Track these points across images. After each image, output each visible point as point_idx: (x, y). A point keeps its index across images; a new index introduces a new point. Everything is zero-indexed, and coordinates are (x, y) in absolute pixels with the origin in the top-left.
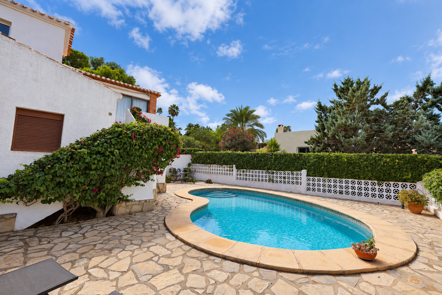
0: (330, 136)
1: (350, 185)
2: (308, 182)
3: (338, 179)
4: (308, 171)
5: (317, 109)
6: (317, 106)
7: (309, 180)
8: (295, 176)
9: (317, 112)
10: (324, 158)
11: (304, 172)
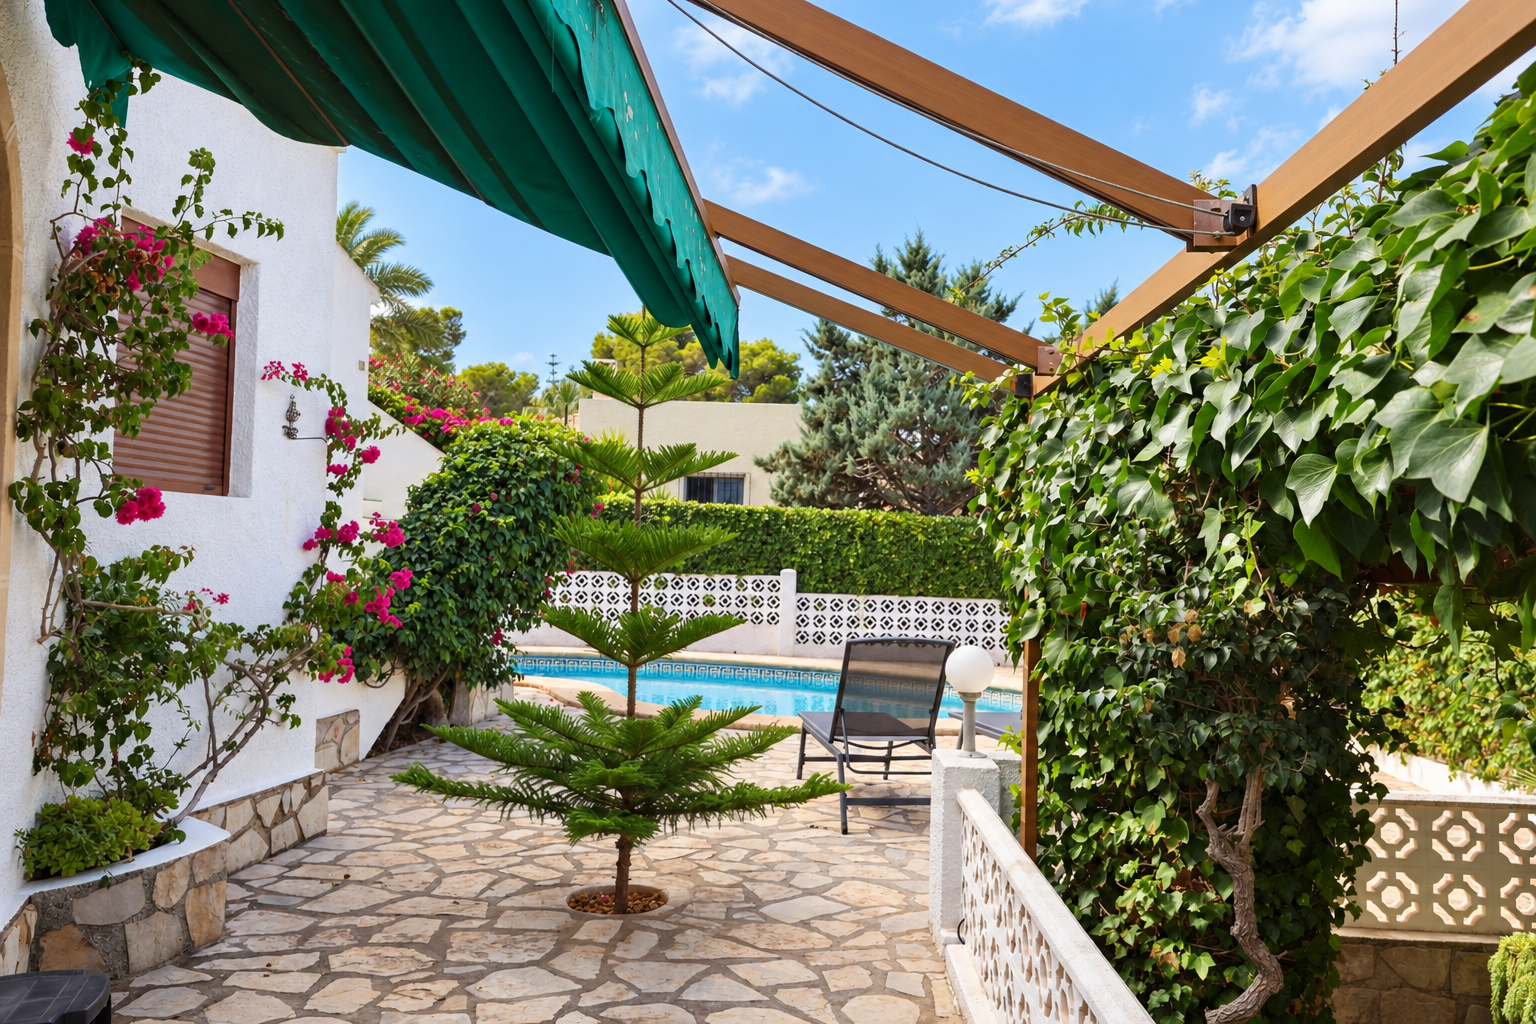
0: (864, 451)
1: (929, 616)
2: (799, 613)
3: (896, 599)
4: (800, 573)
5: (816, 341)
6: (819, 331)
7: (803, 605)
8: (749, 593)
9: (812, 350)
10: (853, 529)
11: (788, 577)
